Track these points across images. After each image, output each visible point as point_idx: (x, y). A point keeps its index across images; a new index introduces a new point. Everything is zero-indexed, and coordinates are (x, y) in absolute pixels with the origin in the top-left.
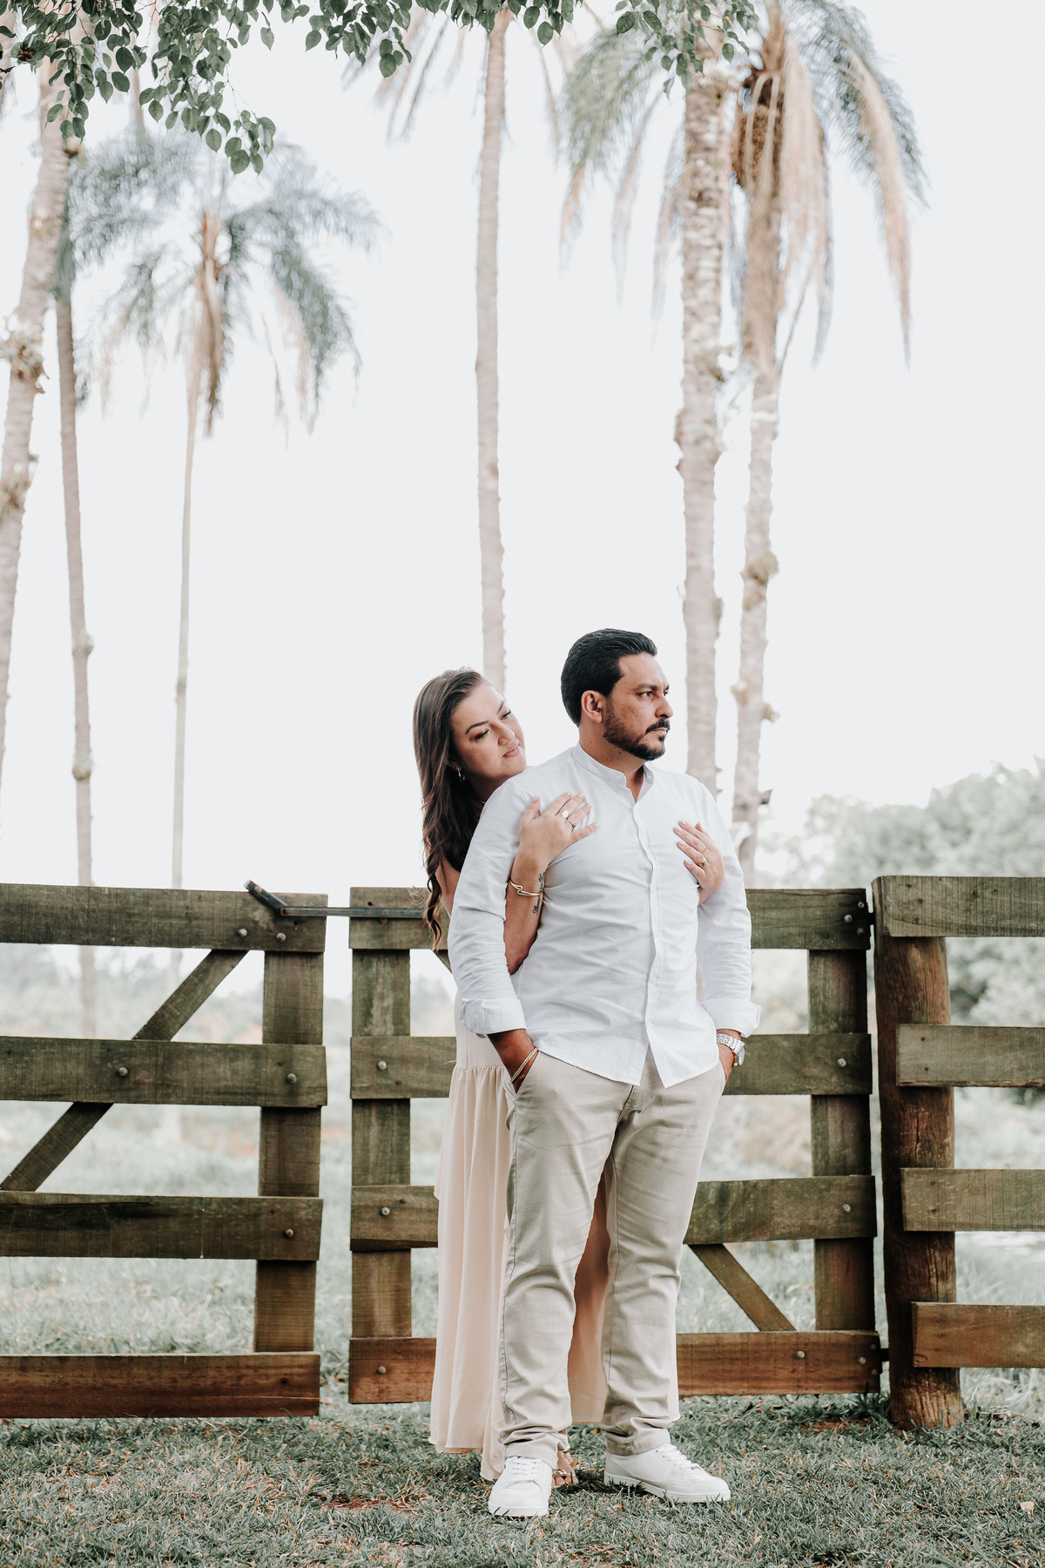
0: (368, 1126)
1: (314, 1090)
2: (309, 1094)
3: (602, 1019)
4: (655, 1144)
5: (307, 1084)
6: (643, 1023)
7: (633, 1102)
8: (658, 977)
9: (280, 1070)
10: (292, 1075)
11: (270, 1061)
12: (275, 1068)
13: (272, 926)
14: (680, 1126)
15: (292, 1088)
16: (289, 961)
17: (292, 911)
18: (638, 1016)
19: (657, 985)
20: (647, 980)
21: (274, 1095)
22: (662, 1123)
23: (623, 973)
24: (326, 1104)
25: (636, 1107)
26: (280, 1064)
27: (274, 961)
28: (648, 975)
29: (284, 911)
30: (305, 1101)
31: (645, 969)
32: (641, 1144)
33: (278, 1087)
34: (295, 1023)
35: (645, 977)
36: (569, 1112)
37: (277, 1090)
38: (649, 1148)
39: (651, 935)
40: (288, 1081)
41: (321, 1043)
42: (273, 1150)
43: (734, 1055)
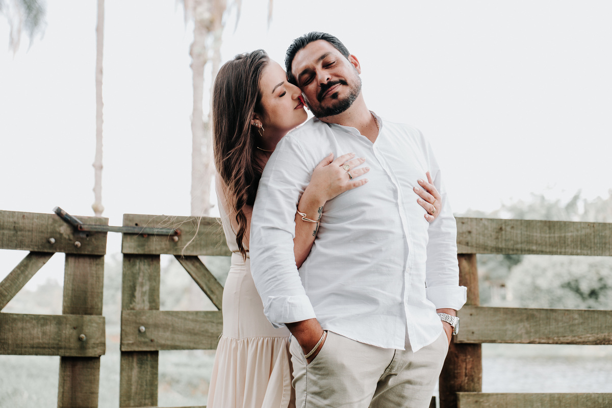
0: (131, 369)
1: (96, 345)
2: (93, 347)
3: (372, 301)
4: (403, 397)
5: (92, 341)
6: (401, 304)
7: (392, 368)
8: (411, 268)
9: (75, 332)
10: (83, 336)
11: (68, 326)
12: (71, 331)
13: (72, 237)
15: (82, 344)
16: (81, 260)
17: (85, 228)
18: (399, 298)
19: (410, 274)
20: (404, 271)
21: (71, 349)
22: (409, 382)
23: (387, 267)
24: (104, 354)
25: (393, 372)
26: (75, 328)
27: (71, 260)
28: (404, 267)
29: (81, 228)
30: (91, 353)
31: (402, 263)
32: (392, 397)
33: (73, 343)
34: (85, 301)
35: (402, 269)
36: (354, 380)
37: (72, 345)
39: (404, 237)
40: (80, 339)
41: (101, 314)
42: (68, 385)
43: (452, 327)
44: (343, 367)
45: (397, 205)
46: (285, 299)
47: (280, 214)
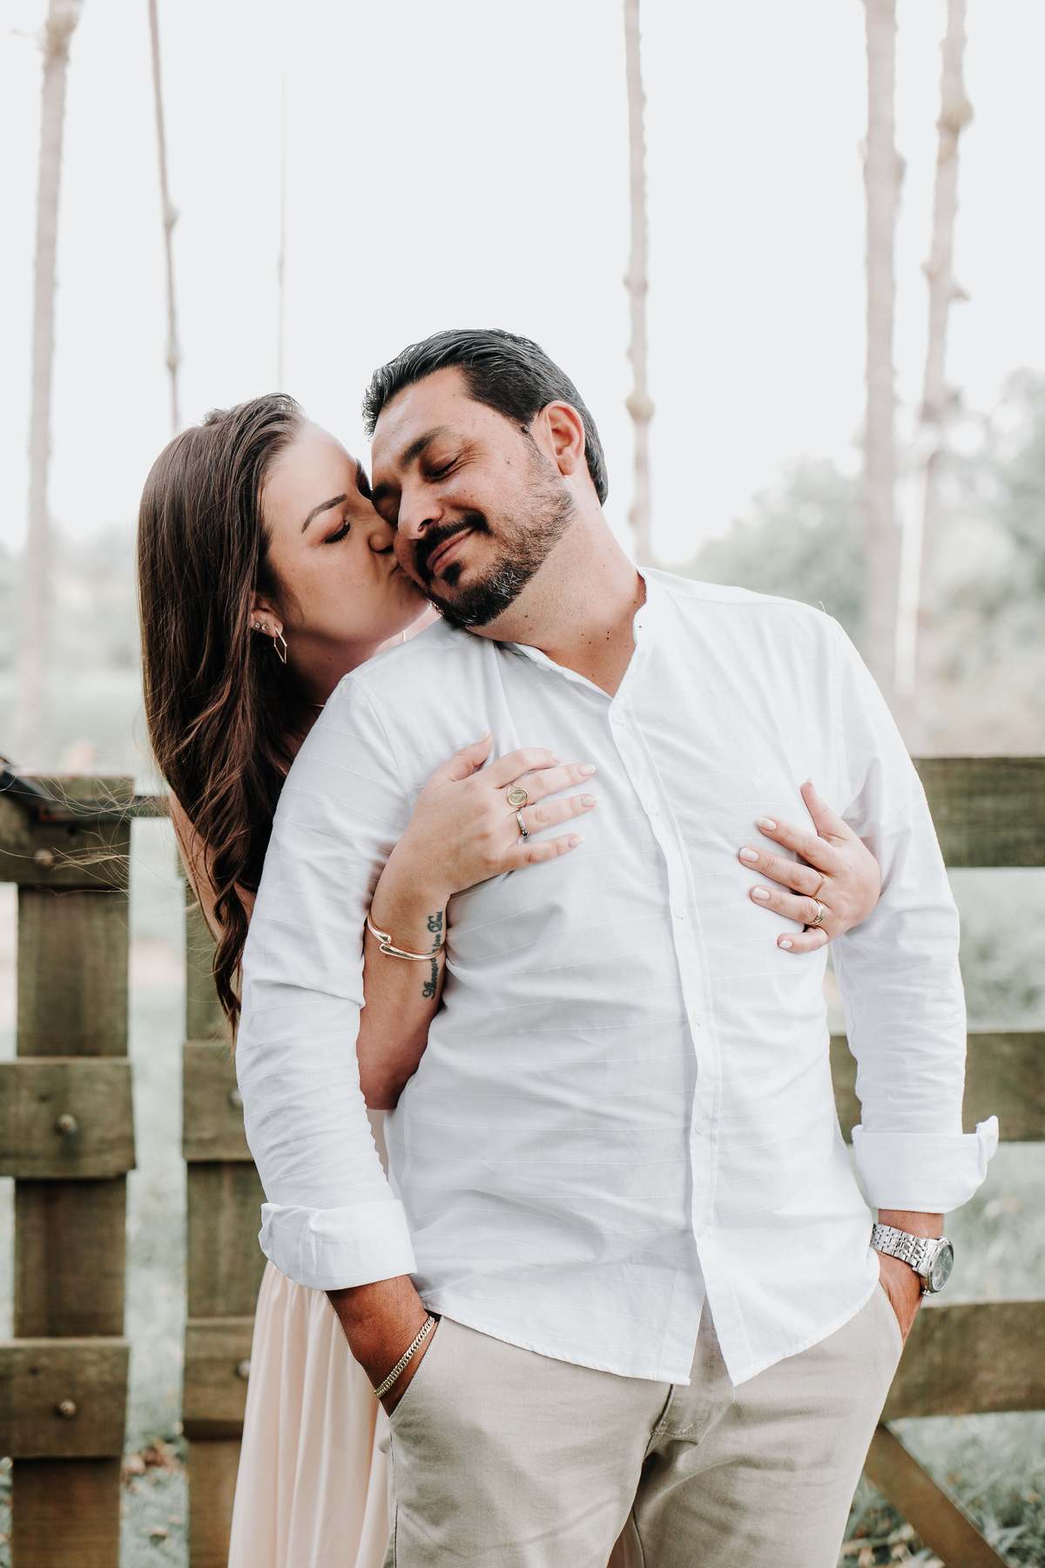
0: (216, 1207)
1: (108, 1145)
2: (99, 1152)
3: (585, 1231)
4: (734, 1506)
5: (94, 1135)
6: (686, 1232)
7: (672, 1426)
8: (713, 1120)
9: (44, 1111)
10: (68, 1120)
11: (24, 1093)
12: (34, 1107)
13: (25, 838)
14: (789, 1466)
15: (68, 1143)
16: (61, 899)
17: (63, 808)
18: (674, 1216)
19: (712, 1138)
20: (686, 1131)
21: (33, 1157)
22: (746, 1462)
23: (625, 1121)
24: (133, 1166)
25: (680, 1433)
26: (43, 1099)
27: (34, 902)
28: (688, 1118)
29: (47, 812)
30: (92, 1167)
31: (678, 1105)
32: (697, 1502)
33: (41, 1142)
34: (76, 1018)
35: (680, 1124)
36: (515, 1477)
37: (38, 1147)
38: (716, 1511)
39: (684, 1021)
40: (59, 1130)
41: (123, 1052)
42: (36, 1254)
43: (918, 1275)
44: (476, 1436)
45: (666, 912)
46: (304, 1218)
47: (303, 938)
